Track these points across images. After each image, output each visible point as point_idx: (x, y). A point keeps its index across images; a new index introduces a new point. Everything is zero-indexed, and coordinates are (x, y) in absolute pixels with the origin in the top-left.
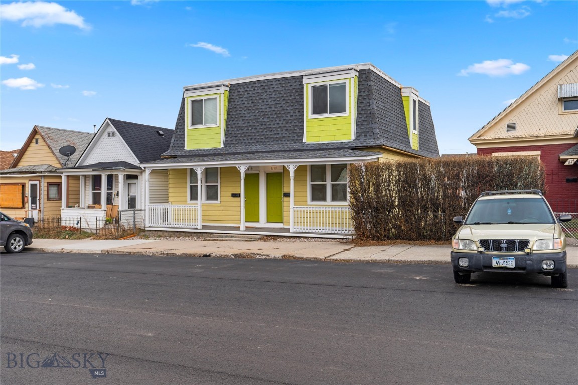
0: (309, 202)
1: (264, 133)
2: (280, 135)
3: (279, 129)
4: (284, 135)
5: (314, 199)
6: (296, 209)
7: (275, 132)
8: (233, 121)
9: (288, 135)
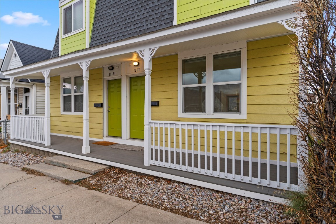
0: (181, 114)
1: (128, 29)
2: (145, 27)
3: (144, 20)
4: (149, 26)
5: (187, 109)
6: (153, 125)
7: (139, 25)
8: (99, 23)
9: (154, 25)
